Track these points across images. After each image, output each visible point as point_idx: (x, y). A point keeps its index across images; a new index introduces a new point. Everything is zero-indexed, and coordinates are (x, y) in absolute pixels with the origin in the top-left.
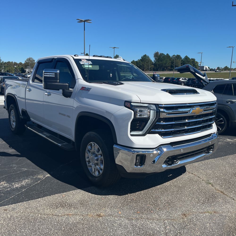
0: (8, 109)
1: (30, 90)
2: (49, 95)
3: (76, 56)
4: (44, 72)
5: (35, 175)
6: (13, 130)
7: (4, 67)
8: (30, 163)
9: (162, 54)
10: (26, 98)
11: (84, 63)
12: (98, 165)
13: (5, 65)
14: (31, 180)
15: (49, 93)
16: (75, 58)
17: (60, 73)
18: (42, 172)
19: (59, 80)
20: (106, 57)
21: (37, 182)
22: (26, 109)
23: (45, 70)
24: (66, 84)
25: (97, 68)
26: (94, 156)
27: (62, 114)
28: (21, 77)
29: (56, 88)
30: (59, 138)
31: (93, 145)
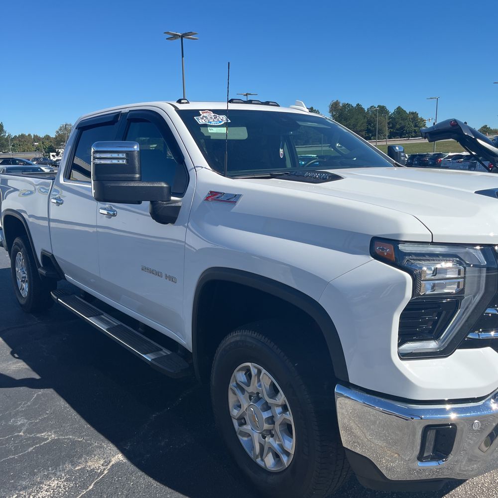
0: (9, 249)
1: (59, 202)
2: (112, 214)
3: (183, 103)
4: (96, 152)
5: (79, 458)
6: (22, 302)
7: (13, 146)
8: (65, 408)
9: (347, 106)
10: (51, 217)
11: (209, 122)
12: (272, 436)
13: (15, 142)
14: (67, 480)
15: (111, 209)
16: (182, 107)
17: (141, 152)
18: (101, 447)
19: (140, 173)
20: (263, 104)
21: (84, 486)
22: (51, 251)
23: (97, 146)
24: (160, 185)
25: (241, 133)
26: (258, 406)
27: (152, 272)
28: (49, 165)
29: (132, 198)
30: (143, 334)
31: (254, 371)
